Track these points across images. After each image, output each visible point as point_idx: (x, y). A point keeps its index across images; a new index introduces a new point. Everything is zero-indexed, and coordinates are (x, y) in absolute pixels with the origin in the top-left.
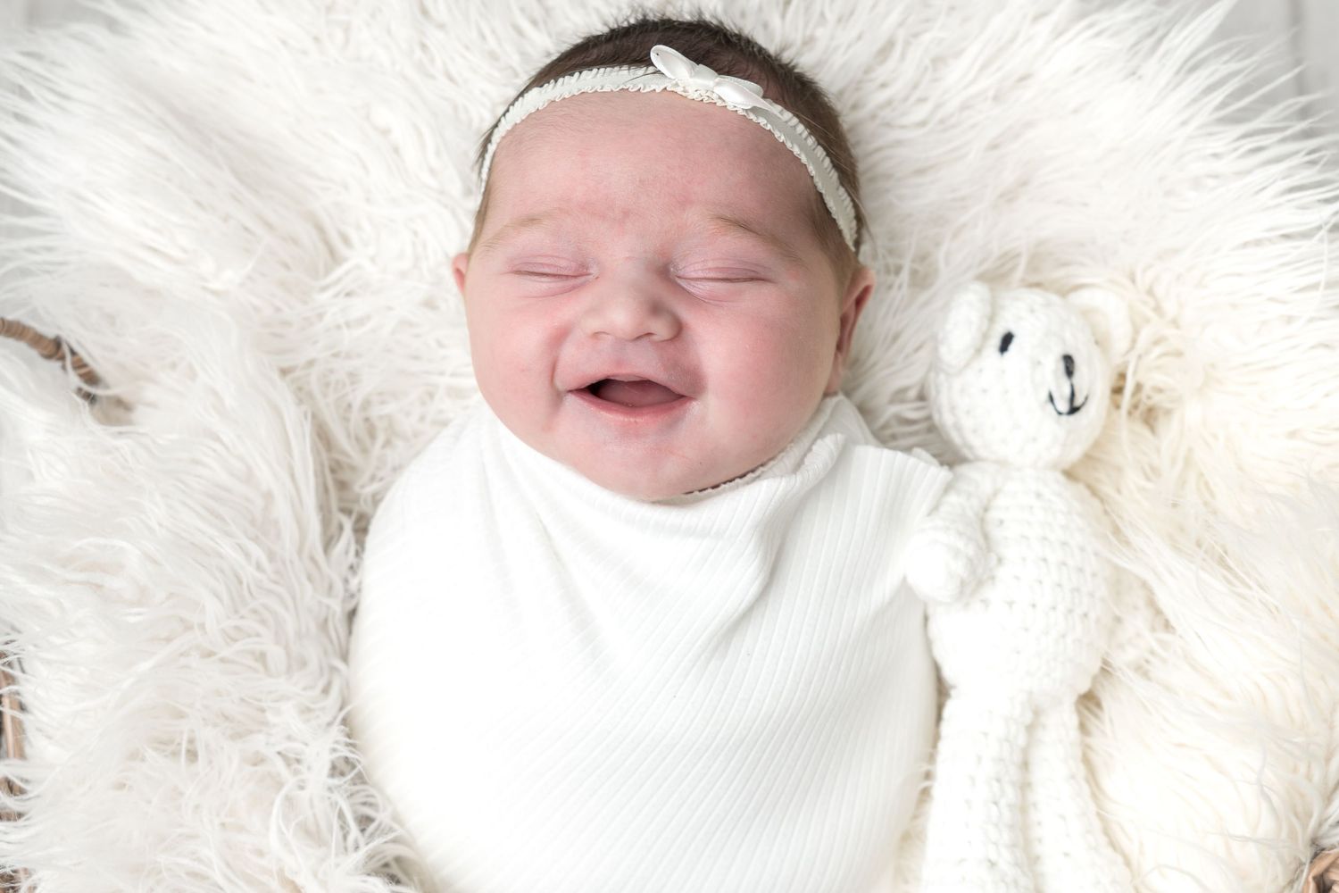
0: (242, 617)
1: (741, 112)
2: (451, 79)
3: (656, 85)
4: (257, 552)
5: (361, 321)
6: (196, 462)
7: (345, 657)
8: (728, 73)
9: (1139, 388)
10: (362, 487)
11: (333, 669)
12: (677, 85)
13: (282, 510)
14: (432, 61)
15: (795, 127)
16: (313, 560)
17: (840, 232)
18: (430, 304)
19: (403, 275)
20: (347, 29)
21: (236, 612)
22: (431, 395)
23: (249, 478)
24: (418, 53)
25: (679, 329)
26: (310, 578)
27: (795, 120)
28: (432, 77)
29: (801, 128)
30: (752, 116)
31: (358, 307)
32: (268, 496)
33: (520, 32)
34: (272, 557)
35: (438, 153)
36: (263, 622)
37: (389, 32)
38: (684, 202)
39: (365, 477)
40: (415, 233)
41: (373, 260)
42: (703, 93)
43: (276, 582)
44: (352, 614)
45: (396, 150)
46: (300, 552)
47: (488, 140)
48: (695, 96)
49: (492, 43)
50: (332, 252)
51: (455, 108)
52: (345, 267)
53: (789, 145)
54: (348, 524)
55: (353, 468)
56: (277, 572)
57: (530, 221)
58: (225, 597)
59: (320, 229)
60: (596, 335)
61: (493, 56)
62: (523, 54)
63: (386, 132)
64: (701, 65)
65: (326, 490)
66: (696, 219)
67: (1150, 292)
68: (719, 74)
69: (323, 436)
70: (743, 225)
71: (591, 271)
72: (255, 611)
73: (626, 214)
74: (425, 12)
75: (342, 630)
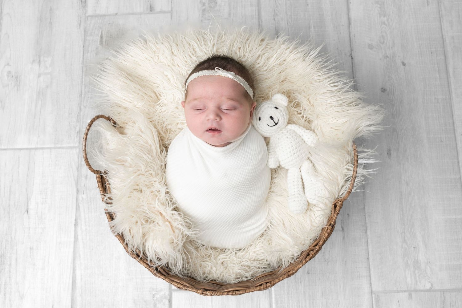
0: (148, 168)
1: (231, 78)
2: (178, 66)
3: (216, 74)
4: (150, 157)
5: (165, 111)
6: (138, 141)
7: (165, 173)
8: (229, 71)
9: (306, 117)
10: (166, 142)
11: (163, 175)
12: (220, 74)
13: (153, 148)
14: (175, 62)
15: (241, 79)
16: (159, 156)
17: (250, 96)
18: (177, 108)
19: (172, 102)
20: (158, 56)
21: (147, 167)
22: (178, 124)
23: (147, 143)
24: (172, 61)
25: (221, 119)
26: (158, 159)
27: (241, 78)
28: (175, 66)
29: (242, 79)
30: (233, 79)
31: (164, 108)
32: (151, 146)
33: (191, 57)
34: (152, 156)
35: (177, 80)
36: (151, 168)
37: (166, 57)
38: (222, 96)
39: (166, 139)
40: (173, 95)
41: (166, 99)
42: (224, 75)
43: (153, 161)
44: (166, 165)
45: (169, 79)
46: (156, 155)
48: (223, 76)
49: (186, 59)
50: (157, 97)
51: (180, 71)
52: (161, 101)
53: (240, 83)
54: (164, 149)
55: (164, 137)
56: (153, 159)
57: (195, 99)
58: (145, 165)
59: (155, 93)
60: (208, 120)
61: (186, 62)
62: (191, 61)
63: (167, 76)
64: (224, 70)
65: (160, 141)
66: (224, 99)
67: (308, 100)
68: (227, 71)
69: (159, 133)
70: (232, 99)
71: (206, 108)
72: (150, 166)
73: (212, 98)
74: (172, 53)
75: (164, 168)
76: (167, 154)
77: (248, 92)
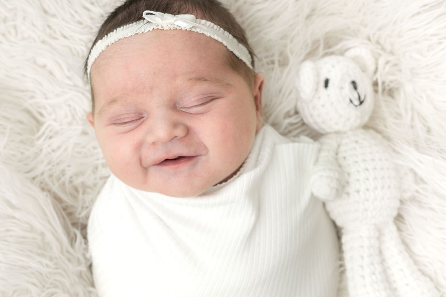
0: (48, 288)
1: (188, 30)
2: (65, 37)
3: (149, 28)
4: (45, 261)
5: (59, 147)
6: (8, 231)
7: (93, 285)
8: (179, 13)
9: (383, 83)
10: (80, 214)
11: (90, 292)
12: (158, 25)
13: (49, 237)
14: (55, 32)
15: (213, 27)
16: (68, 252)
17: (244, 63)
18: (85, 133)
19: (70, 124)
20: (15, 27)
21: (44, 287)
22: (96, 168)
23: (32, 229)
24: (48, 31)
25: (188, 131)
26: (69, 261)
27: (212, 24)
28: (56, 39)
29: (215, 27)
30: (194, 30)
31: (55, 142)
32: (42, 234)
33: (88, 10)
34: (51, 259)
35: (69, 70)
36: (56, 287)
37: (33, 25)
38: (174, 76)
39: (79, 210)
40: (69, 106)
41: (55, 120)
42: (170, 26)
43: (57, 268)
44: (90, 267)
45: (51, 73)
46: (62, 252)
47: (86, 65)
48: (167, 28)
49: (77, 18)
50: (37, 120)
51: (70, 49)
52: (45, 126)
53: (212, 36)
54: (78, 233)
55: (72, 207)
56: (56, 264)
57: (113, 101)
58: (38, 284)
59: (29, 112)
60: (154, 143)
61: (80, 23)
62: (91, 19)
63: (44, 67)
64: (166, 14)
65: (64, 218)
66: (181, 82)
67: (378, 43)
68: (174, 15)
69: (57, 199)
70: (202, 79)
71: (144, 115)
72: (51, 283)
73: (152, 88)
74: (45, 12)
75: (88, 274)
76: (86, 243)
77: (237, 53)
